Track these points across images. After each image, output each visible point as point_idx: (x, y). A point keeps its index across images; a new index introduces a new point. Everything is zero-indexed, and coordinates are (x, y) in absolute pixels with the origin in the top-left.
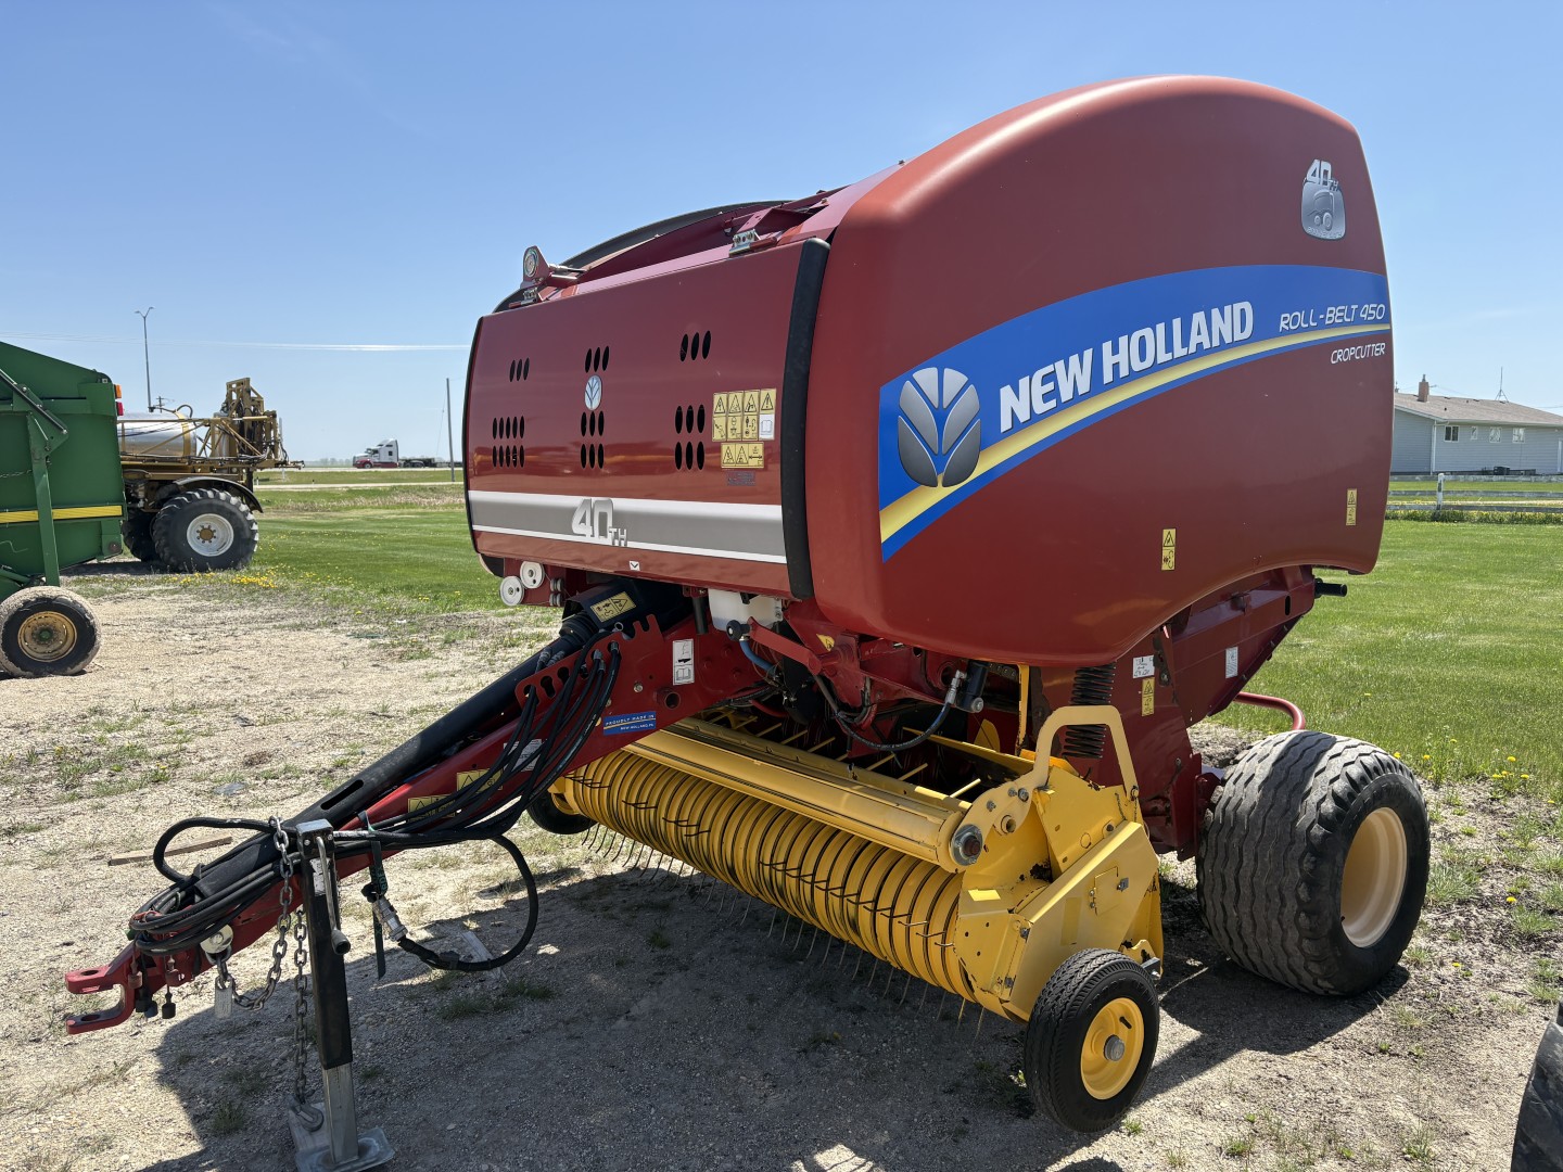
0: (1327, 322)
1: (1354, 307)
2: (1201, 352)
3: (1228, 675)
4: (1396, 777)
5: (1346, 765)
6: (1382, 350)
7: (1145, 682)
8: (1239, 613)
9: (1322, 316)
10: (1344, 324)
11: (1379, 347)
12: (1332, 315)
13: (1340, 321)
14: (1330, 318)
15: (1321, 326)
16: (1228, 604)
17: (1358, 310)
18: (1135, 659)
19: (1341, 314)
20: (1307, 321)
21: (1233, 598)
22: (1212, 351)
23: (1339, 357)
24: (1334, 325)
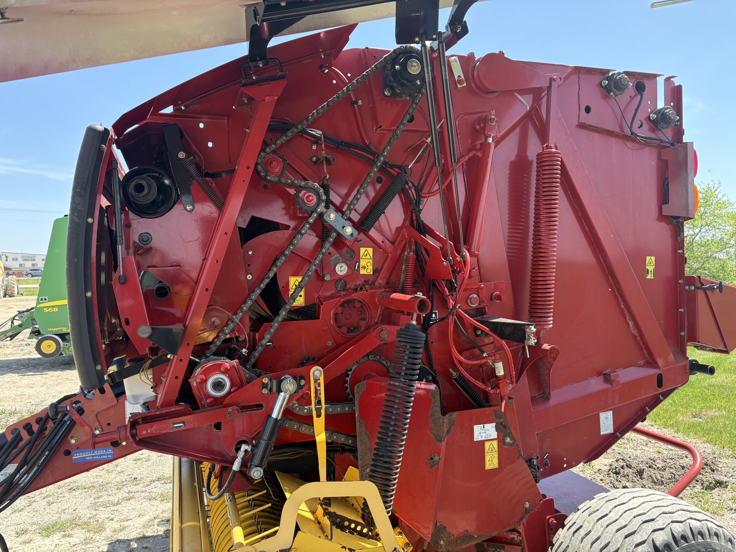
3: (603, 432)
4: (709, 544)
5: (655, 531)
7: (487, 445)
8: (609, 386)
16: (601, 377)
18: (475, 427)
21: (604, 374)
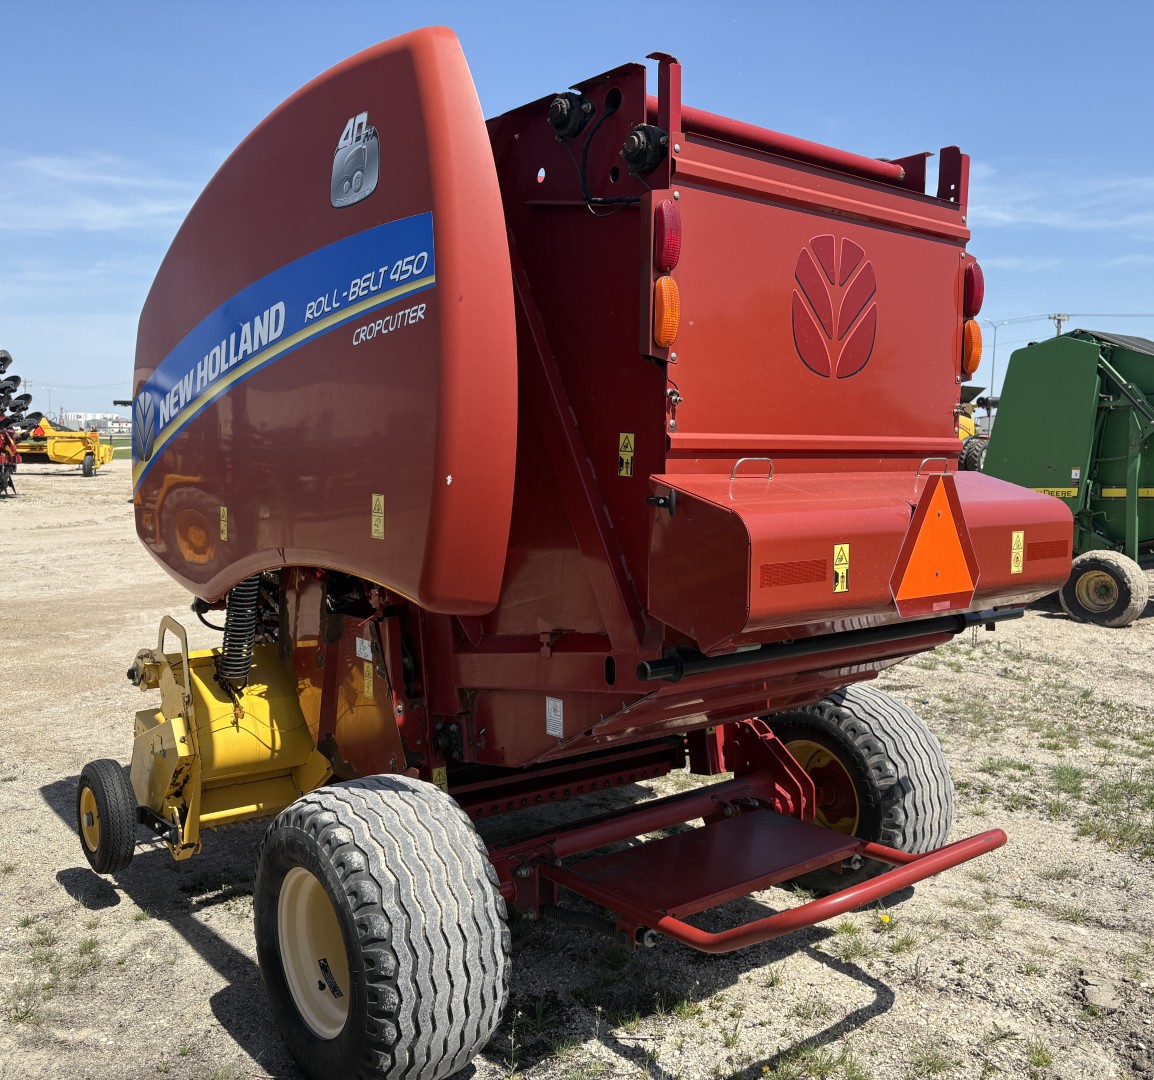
0: (351, 298)
1: (382, 270)
2: (247, 357)
6: (420, 314)
9: (345, 294)
10: (371, 294)
11: (416, 311)
12: (356, 289)
13: (366, 292)
14: (354, 293)
15: (345, 304)
17: (387, 273)
19: (367, 284)
20: (329, 304)
22: (255, 354)
23: (362, 336)
24: (359, 299)
